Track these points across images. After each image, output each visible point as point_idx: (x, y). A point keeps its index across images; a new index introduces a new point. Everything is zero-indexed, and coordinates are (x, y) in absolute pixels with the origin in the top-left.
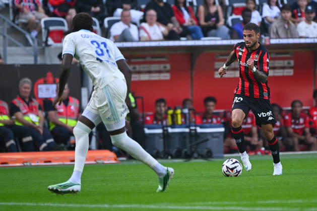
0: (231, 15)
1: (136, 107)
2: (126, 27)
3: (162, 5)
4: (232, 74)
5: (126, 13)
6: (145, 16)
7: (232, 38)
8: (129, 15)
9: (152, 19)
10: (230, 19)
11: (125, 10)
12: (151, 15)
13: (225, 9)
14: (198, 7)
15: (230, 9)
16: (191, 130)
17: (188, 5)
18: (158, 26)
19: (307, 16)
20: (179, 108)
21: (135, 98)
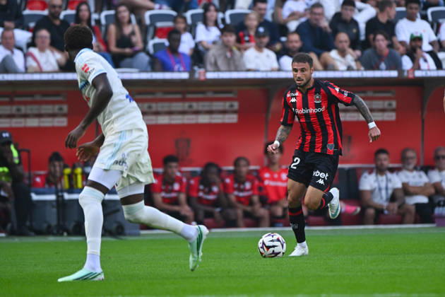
0: (153, 38)
1: (20, 164)
2: (8, 52)
3: (57, 23)
5: (9, 34)
6: (34, 38)
7: (154, 70)
8: (13, 37)
9: (43, 42)
10: (151, 43)
11: (6, 29)
12: (42, 37)
13: (144, 29)
14: (107, 26)
15: (151, 31)
17: (93, 23)
18: (52, 52)
19: (258, 40)
20: (80, 166)
21: (19, 152)
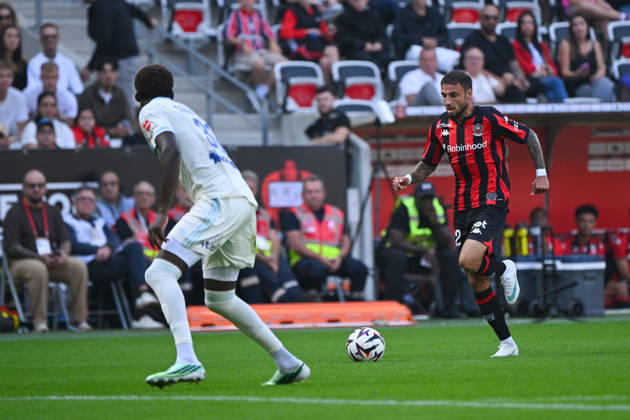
0: (618, 58)
1: (446, 223)
2: (428, 78)
3: (492, 39)
4: (619, 165)
5: (429, 54)
6: (462, 59)
7: (620, 99)
8: (434, 58)
9: (474, 64)
10: (616, 64)
11: (426, 47)
12: (472, 58)
13: (607, 47)
14: (558, 44)
15: (616, 48)
16: (545, 266)
17: (540, 39)
18: (487, 77)
20: (525, 226)
21: (445, 208)
